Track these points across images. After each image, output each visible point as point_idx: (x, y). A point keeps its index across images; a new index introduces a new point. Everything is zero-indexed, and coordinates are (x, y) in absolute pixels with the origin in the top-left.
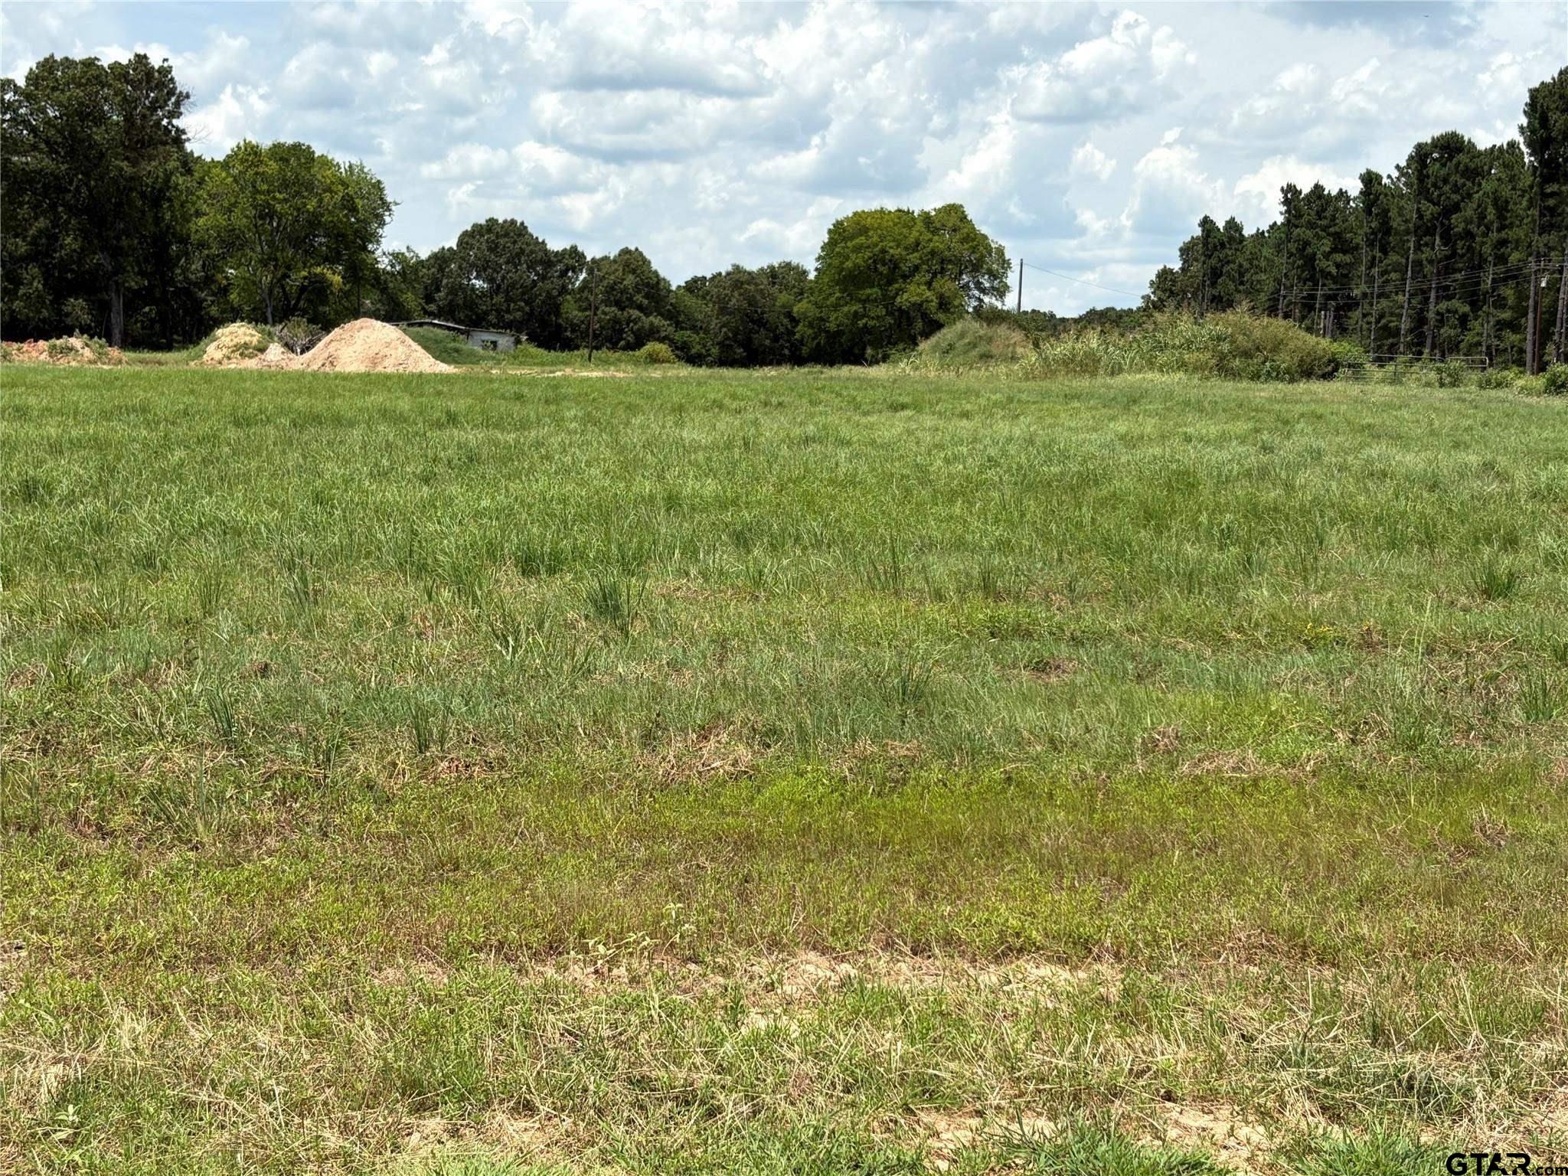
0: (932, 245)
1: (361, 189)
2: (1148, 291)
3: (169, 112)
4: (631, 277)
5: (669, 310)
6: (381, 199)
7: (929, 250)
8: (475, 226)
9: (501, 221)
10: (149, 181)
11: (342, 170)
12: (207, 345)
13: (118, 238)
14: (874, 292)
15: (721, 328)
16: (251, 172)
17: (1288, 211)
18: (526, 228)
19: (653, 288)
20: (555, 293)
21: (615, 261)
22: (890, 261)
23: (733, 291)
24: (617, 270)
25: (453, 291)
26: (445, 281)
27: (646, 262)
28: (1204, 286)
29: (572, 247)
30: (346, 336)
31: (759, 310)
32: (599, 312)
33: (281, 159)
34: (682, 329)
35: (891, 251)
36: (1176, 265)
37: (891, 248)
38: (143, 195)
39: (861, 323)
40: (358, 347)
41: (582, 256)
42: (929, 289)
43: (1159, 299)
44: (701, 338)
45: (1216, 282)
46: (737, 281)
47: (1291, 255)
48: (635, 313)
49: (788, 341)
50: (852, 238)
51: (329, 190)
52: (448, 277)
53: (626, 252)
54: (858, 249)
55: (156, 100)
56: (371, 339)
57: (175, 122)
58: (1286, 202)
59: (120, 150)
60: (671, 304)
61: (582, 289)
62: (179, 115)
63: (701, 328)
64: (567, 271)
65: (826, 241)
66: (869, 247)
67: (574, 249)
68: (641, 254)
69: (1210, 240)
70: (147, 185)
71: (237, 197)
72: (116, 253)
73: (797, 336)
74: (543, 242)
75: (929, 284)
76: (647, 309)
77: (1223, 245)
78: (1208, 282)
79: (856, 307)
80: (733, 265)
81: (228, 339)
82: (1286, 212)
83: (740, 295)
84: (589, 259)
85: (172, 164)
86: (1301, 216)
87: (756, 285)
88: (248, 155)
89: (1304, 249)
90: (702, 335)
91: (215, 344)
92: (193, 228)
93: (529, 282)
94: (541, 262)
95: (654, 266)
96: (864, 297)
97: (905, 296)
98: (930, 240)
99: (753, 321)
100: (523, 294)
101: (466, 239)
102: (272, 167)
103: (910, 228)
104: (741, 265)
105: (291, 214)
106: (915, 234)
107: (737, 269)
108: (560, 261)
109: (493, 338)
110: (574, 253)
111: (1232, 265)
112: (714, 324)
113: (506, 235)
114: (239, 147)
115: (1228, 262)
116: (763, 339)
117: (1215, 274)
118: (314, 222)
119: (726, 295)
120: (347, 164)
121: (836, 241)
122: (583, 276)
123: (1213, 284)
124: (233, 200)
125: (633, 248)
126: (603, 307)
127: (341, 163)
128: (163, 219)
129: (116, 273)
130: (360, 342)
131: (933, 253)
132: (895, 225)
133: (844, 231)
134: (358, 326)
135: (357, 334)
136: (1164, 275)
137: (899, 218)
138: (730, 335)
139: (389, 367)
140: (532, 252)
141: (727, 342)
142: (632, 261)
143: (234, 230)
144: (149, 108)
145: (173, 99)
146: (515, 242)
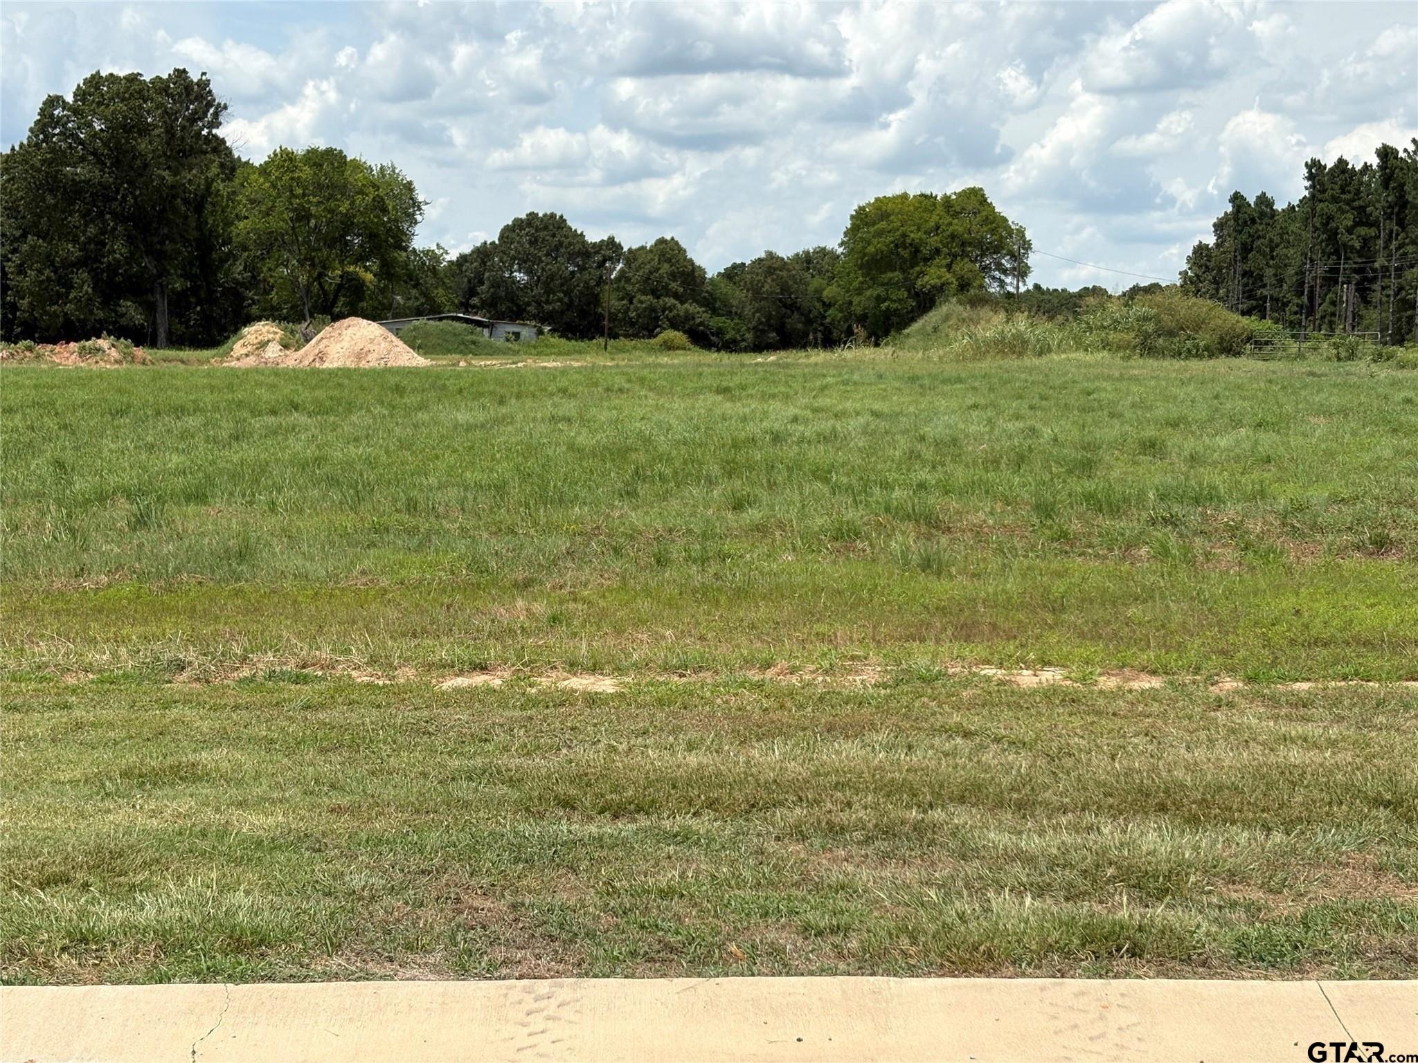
0: (951, 228)
1: (392, 190)
2: (1185, 267)
3: (209, 122)
4: (666, 266)
5: (704, 297)
6: (412, 199)
7: (948, 233)
8: (516, 220)
9: (540, 215)
10: (192, 188)
11: (375, 172)
12: (234, 343)
13: (162, 243)
14: (897, 275)
15: (754, 314)
16: (286, 178)
17: (1313, 186)
18: (565, 221)
19: (690, 275)
20: (593, 283)
21: (651, 251)
22: (911, 245)
23: (766, 277)
24: (652, 259)
25: (496, 285)
26: (487, 275)
27: (682, 251)
28: (1236, 261)
29: (609, 238)
30: (335, 334)
31: (793, 296)
32: (635, 301)
33: (315, 164)
34: (719, 315)
35: (912, 235)
36: (1211, 240)
37: (912, 232)
38: (186, 201)
39: (884, 306)
40: (345, 344)
41: (619, 247)
42: (949, 271)
43: (1196, 274)
44: (735, 324)
45: (1246, 257)
46: (770, 267)
47: (1317, 229)
48: (671, 301)
49: (822, 324)
50: (874, 224)
51: (361, 192)
52: (490, 270)
53: (662, 241)
54: (880, 234)
55: (195, 112)
56: (357, 336)
57: (214, 131)
58: (1311, 177)
59: (162, 160)
60: (707, 292)
61: (618, 279)
62: (218, 125)
63: (736, 313)
64: (604, 261)
65: (849, 226)
66: (889, 232)
67: (612, 240)
68: (677, 243)
69: (1240, 215)
70: (190, 192)
71: (274, 202)
72: (160, 256)
73: (828, 320)
74: (582, 233)
75: (949, 267)
76: (682, 296)
77: (1253, 221)
78: (1239, 257)
79: (879, 291)
80: (766, 252)
81: (253, 337)
82: (1311, 186)
83: (773, 280)
84: (625, 249)
85: (215, 169)
86: (1324, 191)
87: (789, 271)
88: (284, 161)
89: (1328, 223)
90: (736, 321)
91: (242, 341)
92: (235, 231)
93: (567, 274)
94: (579, 254)
95: (690, 255)
96: (886, 281)
97: (926, 278)
98: (950, 224)
99: (785, 306)
100: (562, 285)
101: (508, 233)
102: (306, 172)
103: (931, 212)
104: (774, 251)
105: (325, 217)
106: (935, 218)
107: (771, 255)
108: (597, 252)
109: (516, 329)
110: (612, 244)
111: (1262, 240)
112: (748, 311)
113: (546, 228)
114: (275, 155)
115: (1259, 237)
116: (795, 322)
117: (1246, 249)
118: (348, 225)
119: (759, 281)
120: (379, 166)
121: (858, 226)
122: (619, 266)
123: (1245, 259)
124: (270, 204)
125: (668, 238)
126: (640, 297)
127: (373, 165)
128: (207, 223)
129: (160, 275)
130: (347, 339)
131: (953, 237)
132: (916, 209)
133: (866, 217)
134: (345, 325)
135: (345, 332)
136: (1201, 250)
137: (920, 203)
138: (763, 320)
139: (372, 362)
140: (570, 244)
141: (761, 327)
142: (668, 251)
143: (272, 232)
144: (188, 120)
145: (212, 111)
146: (554, 236)
